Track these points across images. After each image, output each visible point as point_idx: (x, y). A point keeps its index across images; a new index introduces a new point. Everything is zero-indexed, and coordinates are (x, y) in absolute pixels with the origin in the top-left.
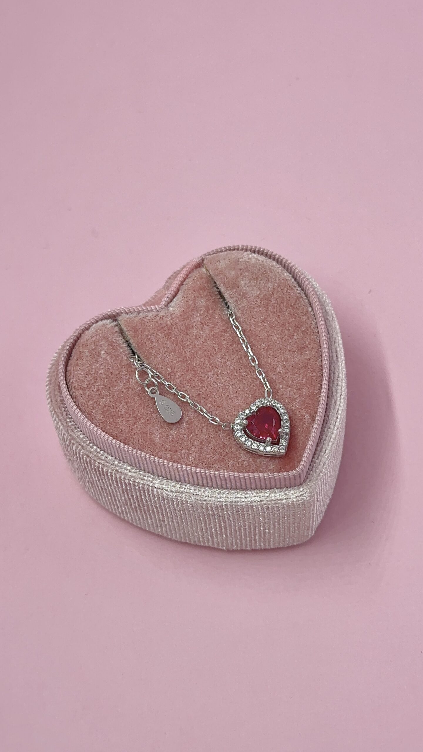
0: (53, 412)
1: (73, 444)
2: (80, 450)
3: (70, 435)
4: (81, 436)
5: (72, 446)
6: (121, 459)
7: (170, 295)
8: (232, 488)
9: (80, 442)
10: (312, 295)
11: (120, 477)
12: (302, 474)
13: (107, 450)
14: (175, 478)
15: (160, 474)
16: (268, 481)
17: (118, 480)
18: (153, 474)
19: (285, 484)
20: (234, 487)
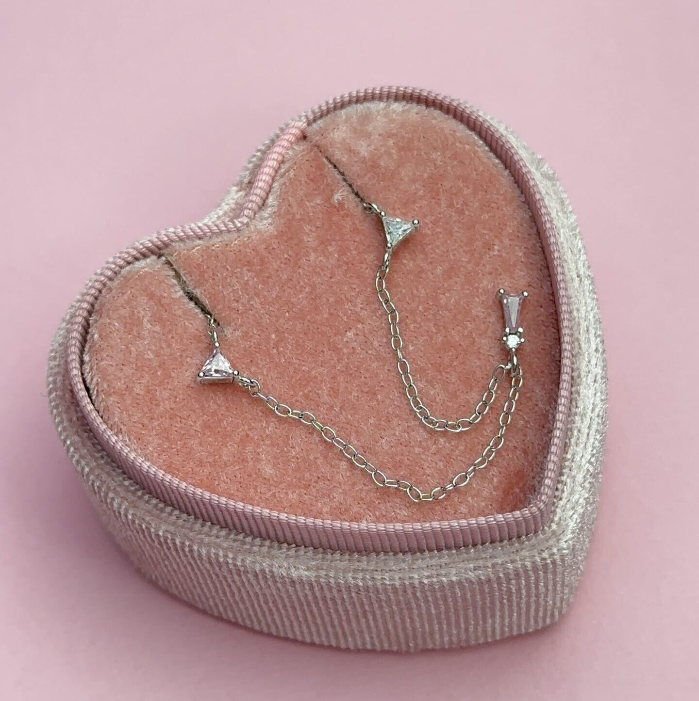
0: (68, 442)
2: (126, 511)
11: (208, 554)
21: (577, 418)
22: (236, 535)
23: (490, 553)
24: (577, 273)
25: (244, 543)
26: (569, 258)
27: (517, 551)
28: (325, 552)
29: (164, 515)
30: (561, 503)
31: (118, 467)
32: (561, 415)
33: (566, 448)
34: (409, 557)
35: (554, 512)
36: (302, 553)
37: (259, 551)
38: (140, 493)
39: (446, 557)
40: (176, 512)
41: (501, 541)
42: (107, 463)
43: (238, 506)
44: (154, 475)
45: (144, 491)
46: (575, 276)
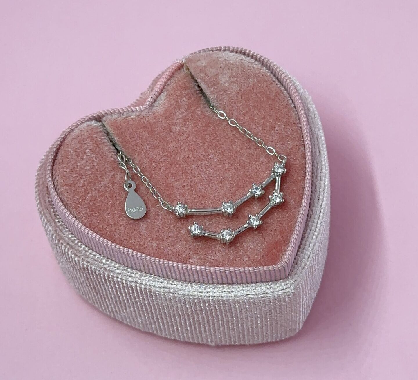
1: (62, 243)
3: (59, 235)
4: (70, 236)
5: (61, 247)
6: (109, 257)
7: (154, 95)
8: (218, 283)
9: (68, 242)
10: (294, 93)
12: (287, 267)
13: (95, 249)
14: (163, 274)
15: (147, 271)
16: (253, 275)
17: (106, 278)
19: (271, 278)
20: (220, 282)
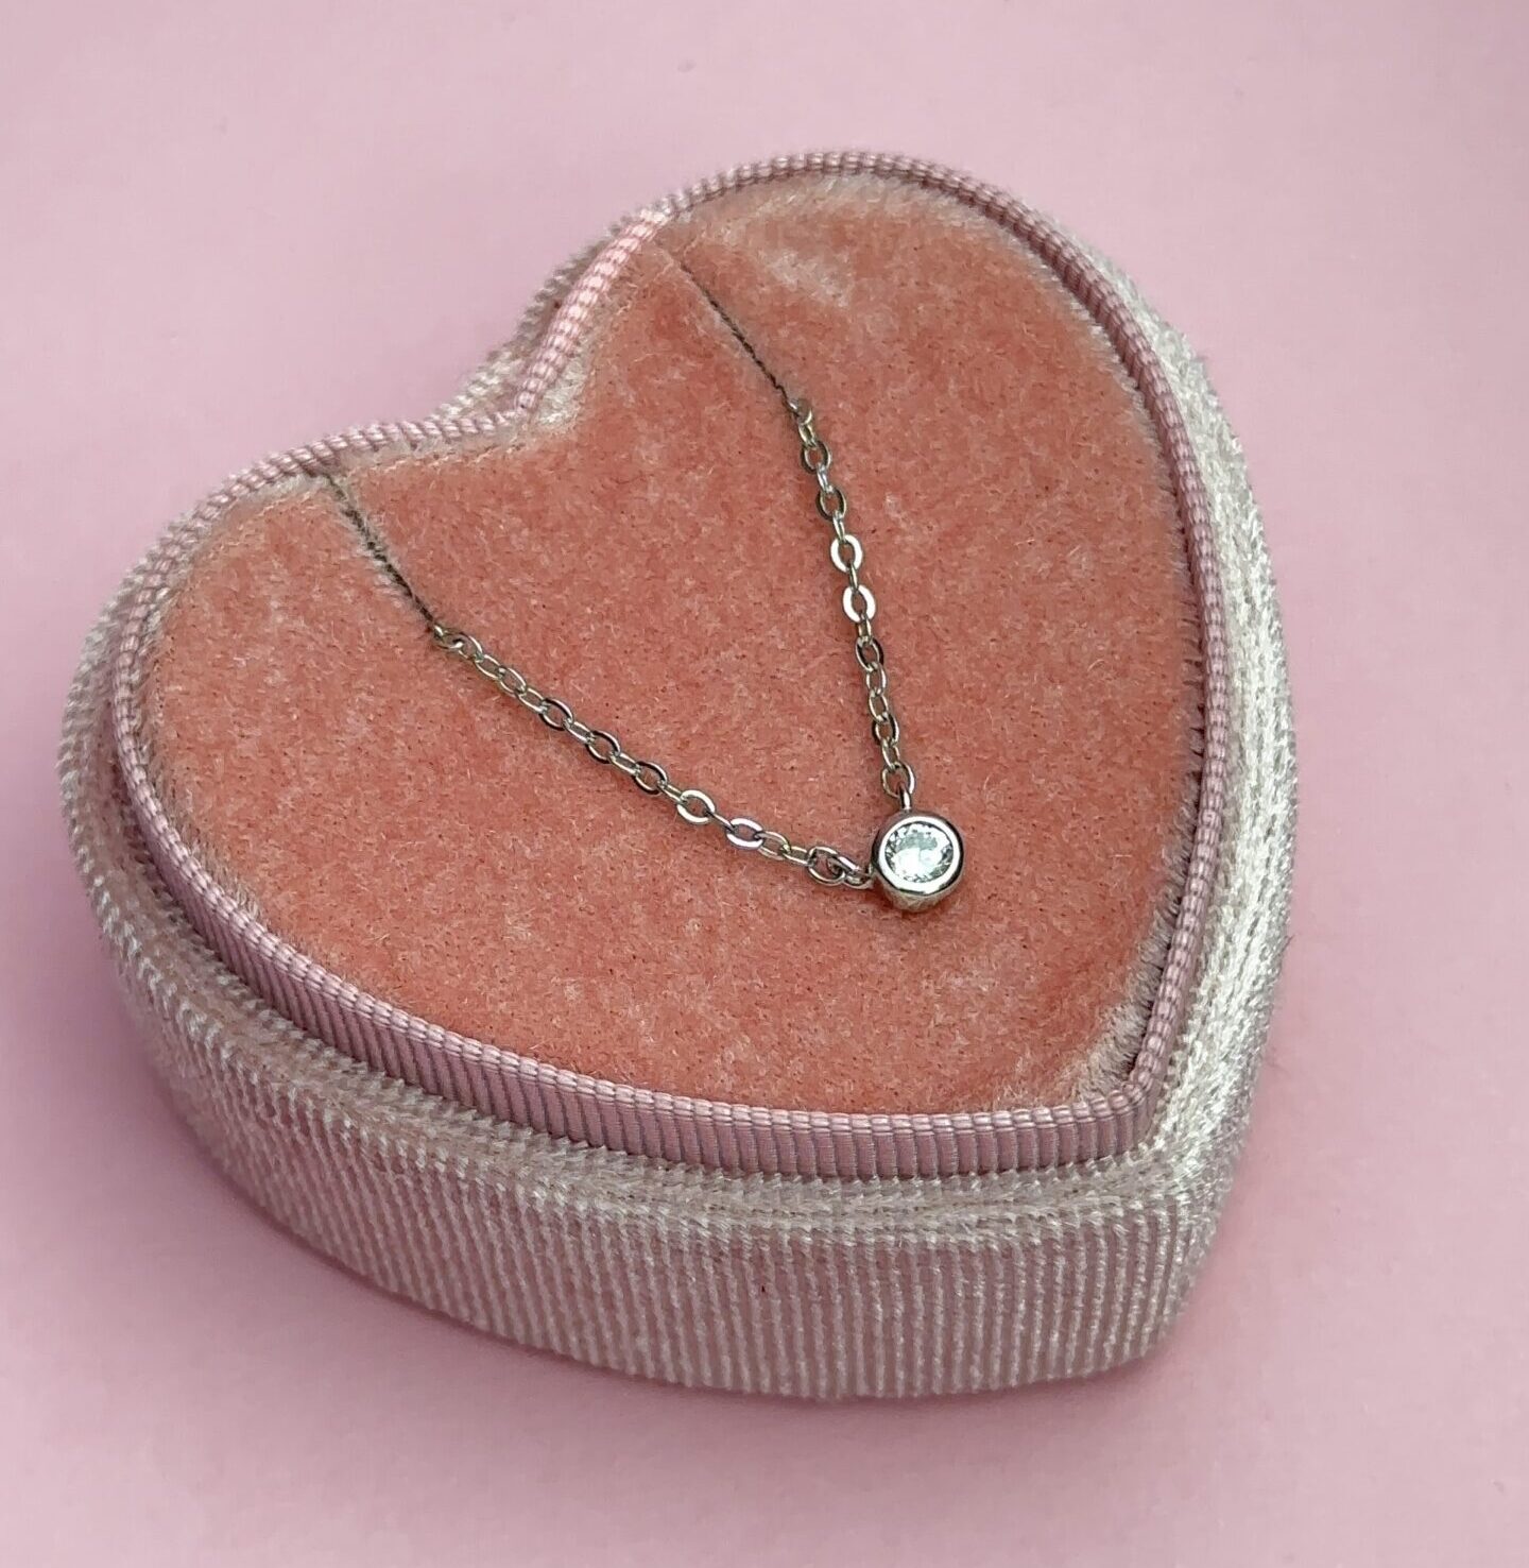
0: (98, 881)
2: (218, 1041)
11: (393, 1148)
18: (531, 1125)
21: (1227, 910)
22: (458, 1111)
23: (1017, 1192)
24: (1246, 593)
25: (474, 1131)
26: (1231, 557)
27: (1075, 1191)
28: (651, 1164)
29: (302, 1056)
30: (1179, 1093)
31: (207, 946)
32: (1194, 898)
33: (1198, 974)
34: (836, 1187)
35: (1163, 1112)
36: (602, 1162)
37: (508, 1151)
38: (251, 1005)
39: (919, 1193)
40: (330, 1053)
41: (1042, 1167)
42: (182, 934)
43: (467, 1048)
44: (287, 965)
45: (261, 1001)
46: (1241, 599)
